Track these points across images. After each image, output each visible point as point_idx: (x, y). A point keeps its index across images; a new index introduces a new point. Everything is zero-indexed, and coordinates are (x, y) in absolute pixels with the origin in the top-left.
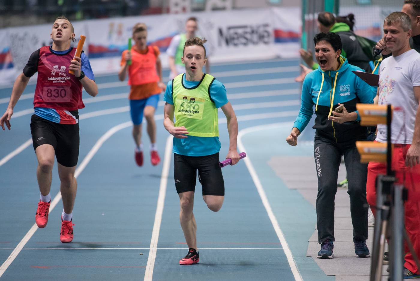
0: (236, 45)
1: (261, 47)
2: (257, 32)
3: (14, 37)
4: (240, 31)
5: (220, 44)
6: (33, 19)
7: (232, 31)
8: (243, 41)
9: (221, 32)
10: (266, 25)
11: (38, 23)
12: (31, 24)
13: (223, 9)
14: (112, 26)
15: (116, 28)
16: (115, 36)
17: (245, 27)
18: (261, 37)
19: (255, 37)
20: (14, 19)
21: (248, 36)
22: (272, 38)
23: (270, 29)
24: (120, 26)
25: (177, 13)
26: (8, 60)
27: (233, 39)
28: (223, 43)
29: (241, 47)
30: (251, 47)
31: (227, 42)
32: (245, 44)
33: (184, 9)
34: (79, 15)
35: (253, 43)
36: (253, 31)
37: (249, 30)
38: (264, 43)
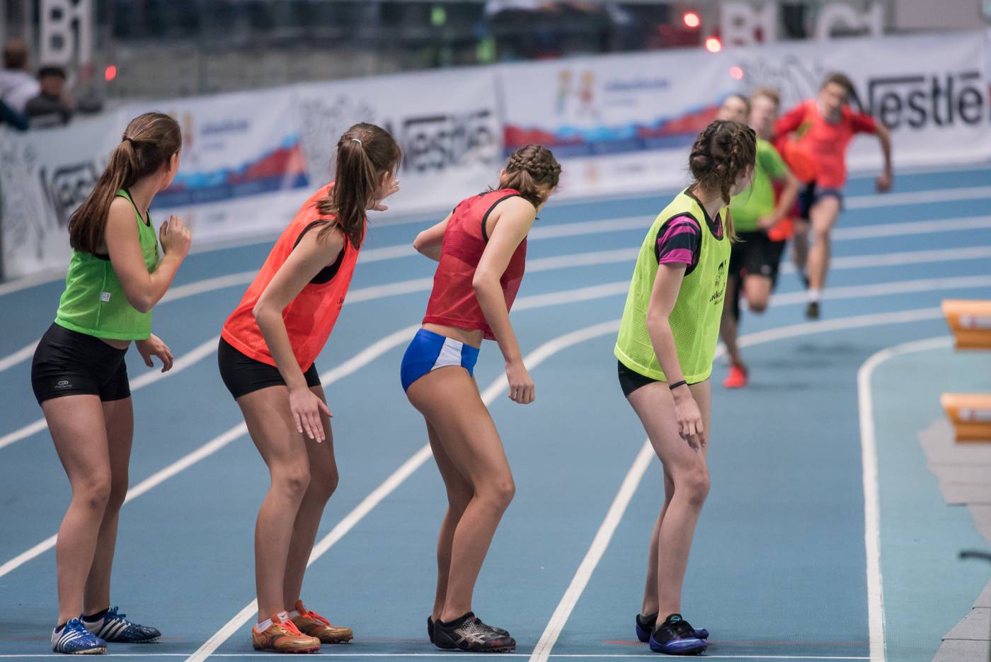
1: (960, 129)
2: (949, 95)
3: (310, 109)
4: (903, 91)
6: (368, 60)
7: (880, 93)
10: (973, 75)
11: (379, 72)
12: (360, 74)
13: (861, 32)
14: (565, 77)
15: (576, 84)
16: (573, 103)
17: (916, 79)
18: (958, 107)
19: (942, 107)
20: (320, 60)
21: (927, 104)
22: (988, 109)
23: (983, 86)
24: (588, 78)
25: (739, 43)
26: (293, 167)
27: (883, 110)
29: (906, 132)
30: (930, 130)
32: (916, 125)
33: (759, 35)
34: (485, 51)
35: (938, 121)
36: (936, 92)
37: (926, 87)
38: (967, 120)
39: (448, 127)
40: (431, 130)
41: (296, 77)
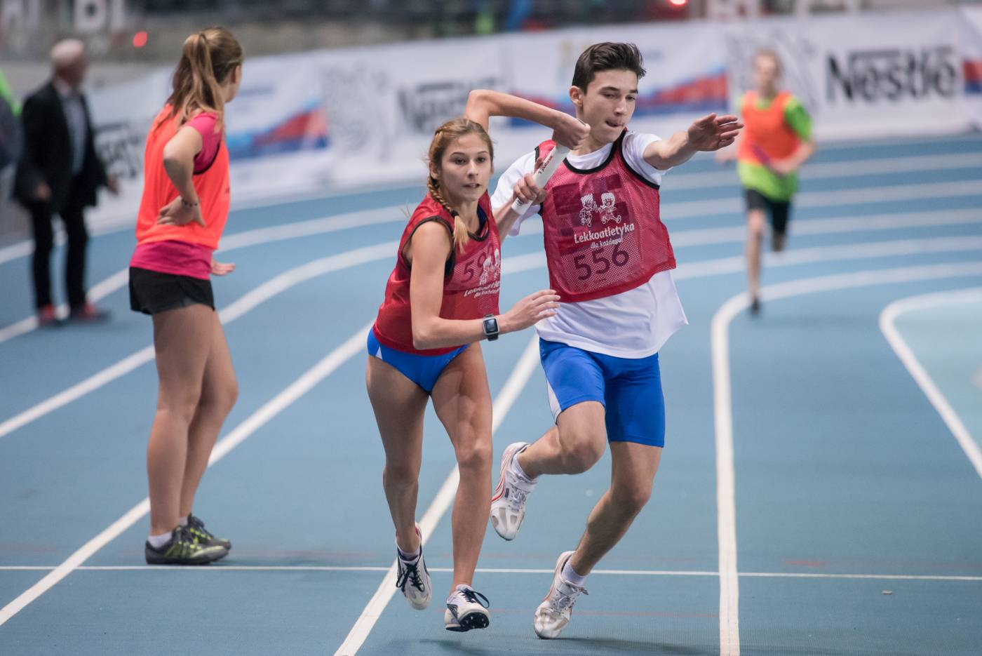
0: (868, 97)
1: (934, 101)
2: (923, 68)
3: (331, 76)
4: (881, 65)
5: (831, 95)
6: (373, 31)
7: (860, 66)
8: (888, 87)
9: (833, 65)
10: (944, 51)
13: (840, 9)
14: (566, 49)
17: (890, 54)
18: (933, 80)
19: (918, 81)
20: (330, 31)
21: (902, 77)
22: (960, 83)
23: (956, 62)
25: (723, 17)
26: (313, 130)
27: (863, 82)
28: (840, 93)
29: (883, 104)
30: (907, 102)
31: (849, 92)
32: (891, 96)
33: (742, 11)
34: (485, 23)
35: (914, 92)
36: (912, 65)
37: (903, 62)
38: (942, 93)
39: (455, 94)
40: (441, 96)
41: (310, 46)
